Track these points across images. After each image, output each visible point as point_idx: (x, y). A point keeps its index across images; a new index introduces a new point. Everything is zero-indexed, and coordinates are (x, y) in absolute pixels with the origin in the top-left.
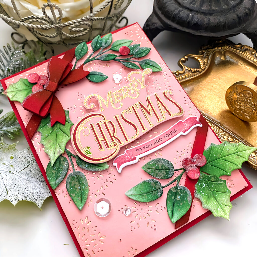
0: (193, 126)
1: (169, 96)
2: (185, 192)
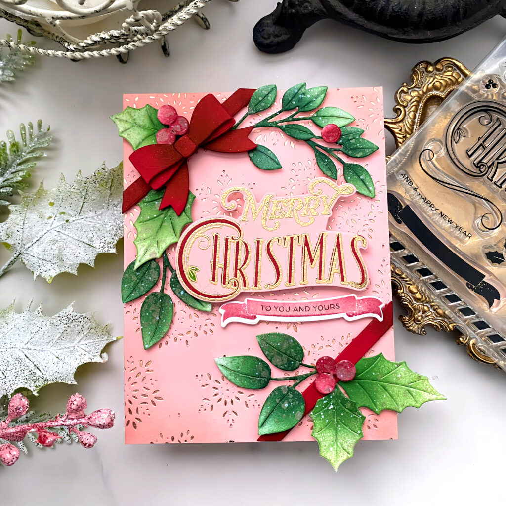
0: (368, 313)
1: (358, 248)
2: (298, 402)
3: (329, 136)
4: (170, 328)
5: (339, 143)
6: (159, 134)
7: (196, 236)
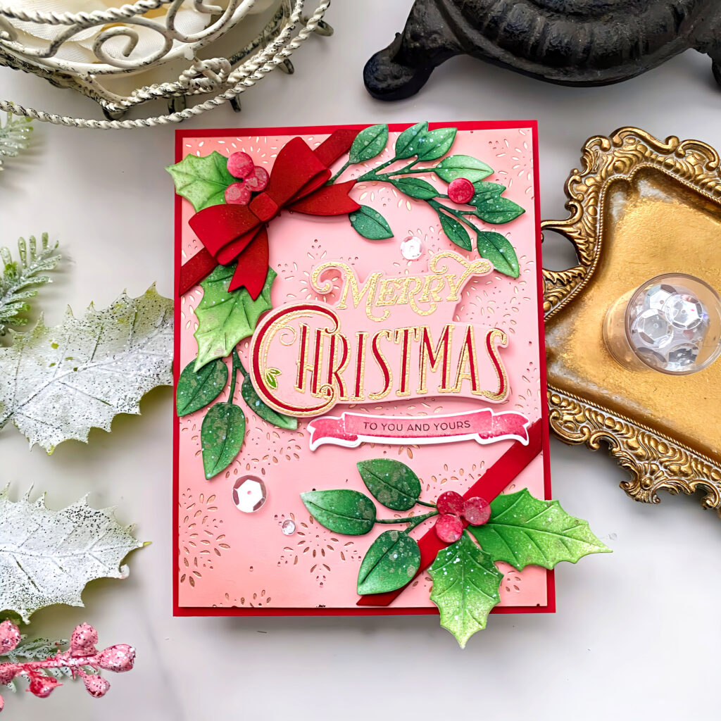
0: (509, 433)
1: (496, 346)
2: (410, 553)
3: (459, 194)
4: (241, 451)
5: (471, 203)
6: (229, 190)
7: (277, 328)
